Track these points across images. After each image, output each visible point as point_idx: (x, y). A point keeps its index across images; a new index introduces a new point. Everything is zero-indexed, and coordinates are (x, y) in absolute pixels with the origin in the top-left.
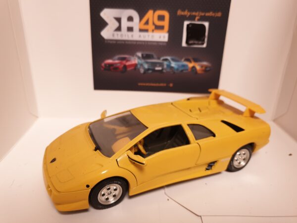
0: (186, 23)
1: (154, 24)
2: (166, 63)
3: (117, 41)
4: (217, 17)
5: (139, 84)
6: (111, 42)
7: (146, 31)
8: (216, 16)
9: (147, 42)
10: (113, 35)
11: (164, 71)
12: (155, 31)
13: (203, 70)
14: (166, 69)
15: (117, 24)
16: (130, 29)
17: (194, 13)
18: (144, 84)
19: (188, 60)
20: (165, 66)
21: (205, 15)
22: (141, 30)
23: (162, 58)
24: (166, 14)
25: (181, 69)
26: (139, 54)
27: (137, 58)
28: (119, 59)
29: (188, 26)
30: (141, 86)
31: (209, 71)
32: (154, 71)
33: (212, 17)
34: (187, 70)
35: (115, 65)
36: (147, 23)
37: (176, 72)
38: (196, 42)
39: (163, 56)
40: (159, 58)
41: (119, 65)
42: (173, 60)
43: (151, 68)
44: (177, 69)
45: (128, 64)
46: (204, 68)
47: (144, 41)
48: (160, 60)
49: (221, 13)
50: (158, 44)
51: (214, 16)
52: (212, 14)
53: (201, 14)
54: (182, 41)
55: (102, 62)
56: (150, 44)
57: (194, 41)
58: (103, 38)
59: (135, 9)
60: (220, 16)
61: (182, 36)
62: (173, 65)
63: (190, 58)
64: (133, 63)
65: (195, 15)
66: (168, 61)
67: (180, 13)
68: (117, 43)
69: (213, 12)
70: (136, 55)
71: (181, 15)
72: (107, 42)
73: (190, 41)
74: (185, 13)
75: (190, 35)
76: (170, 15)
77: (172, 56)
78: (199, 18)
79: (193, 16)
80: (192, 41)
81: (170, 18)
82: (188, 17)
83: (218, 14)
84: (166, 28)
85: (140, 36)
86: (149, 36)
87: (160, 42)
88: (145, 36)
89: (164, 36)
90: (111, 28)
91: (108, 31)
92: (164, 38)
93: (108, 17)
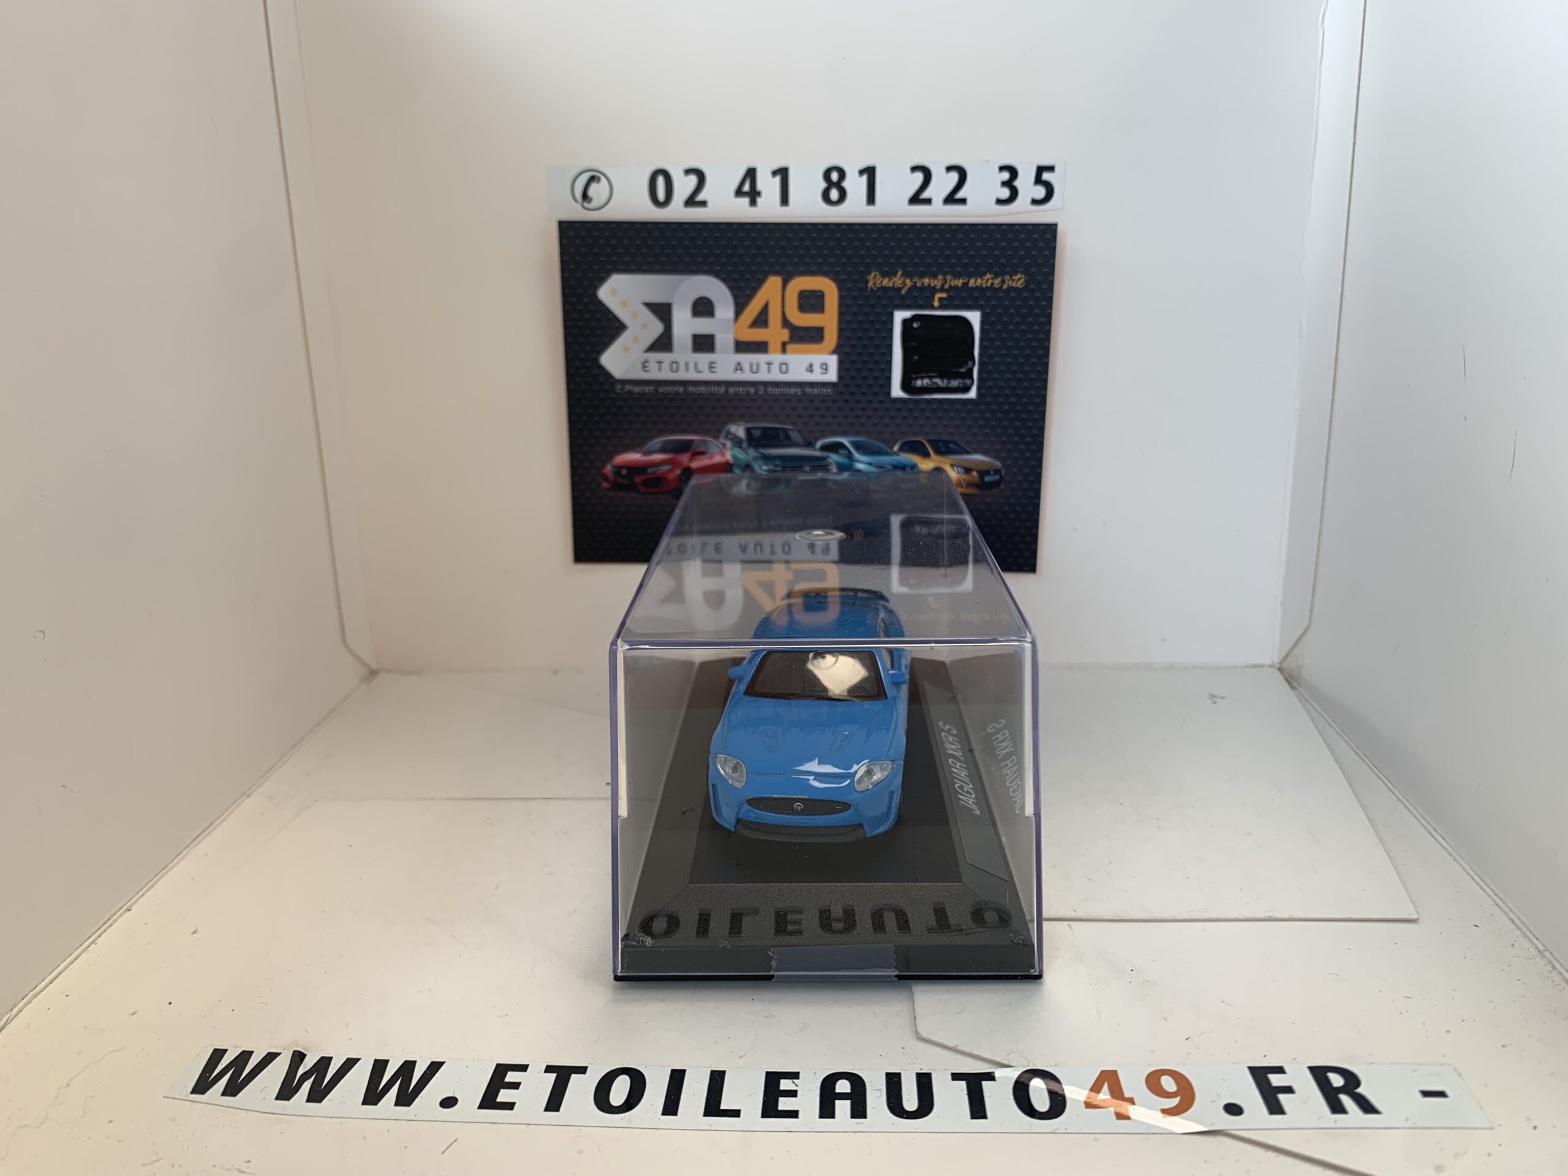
0: (900, 316)
1: (786, 323)
2: (834, 458)
3: (657, 383)
4: (1010, 289)
6: (637, 389)
7: (761, 347)
8: (1005, 287)
9: (766, 384)
10: (645, 365)
12: (789, 347)
13: (970, 485)
15: (658, 328)
16: (703, 343)
19: (916, 448)
21: (965, 284)
22: (742, 347)
23: (819, 444)
24: (828, 287)
26: (739, 430)
27: (729, 444)
28: (663, 450)
29: (906, 323)
31: (996, 484)
33: (992, 288)
35: (650, 470)
36: (761, 320)
38: (938, 381)
39: (824, 434)
40: (809, 444)
41: (666, 468)
42: (859, 447)
45: (695, 465)
46: (975, 474)
47: (754, 384)
48: (816, 450)
49: (1023, 276)
50: (803, 392)
51: (999, 288)
52: (992, 279)
53: (952, 281)
54: (889, 379)
55: (605, 462)
56: (776, 391)
57: (931, 378)
58: (608, 375)
59: (717, 275)
60: (1021, 287)
61: (889, 363)
62: (860, 466)
63: (920, 439)
64: (718, 459)
65: (932, 285)
66: (841, 452)
67: (879, 282)
68: (656, 391)
69: (996, 275)
70: (728, 433)
71: (882, 287)
72: (622, 389)
73: (916, 379)
74: (895, 279)
75: (916, 358)
76: (840, 289)
77: (857, 433)
78: (944, 295)
79: (923, 289)
80: (922, 378)
81: (841, 299)
82: (906, 293)
83: (1014, 280)
84: (831, 336)
85: (739, 368)
86: (773, 367)
87: (812, 384)
88: (758, 365)
89: (826, 365)
90: (636, 339)
91: (626, 349)
92: (824, 371)
93: (624, 304)
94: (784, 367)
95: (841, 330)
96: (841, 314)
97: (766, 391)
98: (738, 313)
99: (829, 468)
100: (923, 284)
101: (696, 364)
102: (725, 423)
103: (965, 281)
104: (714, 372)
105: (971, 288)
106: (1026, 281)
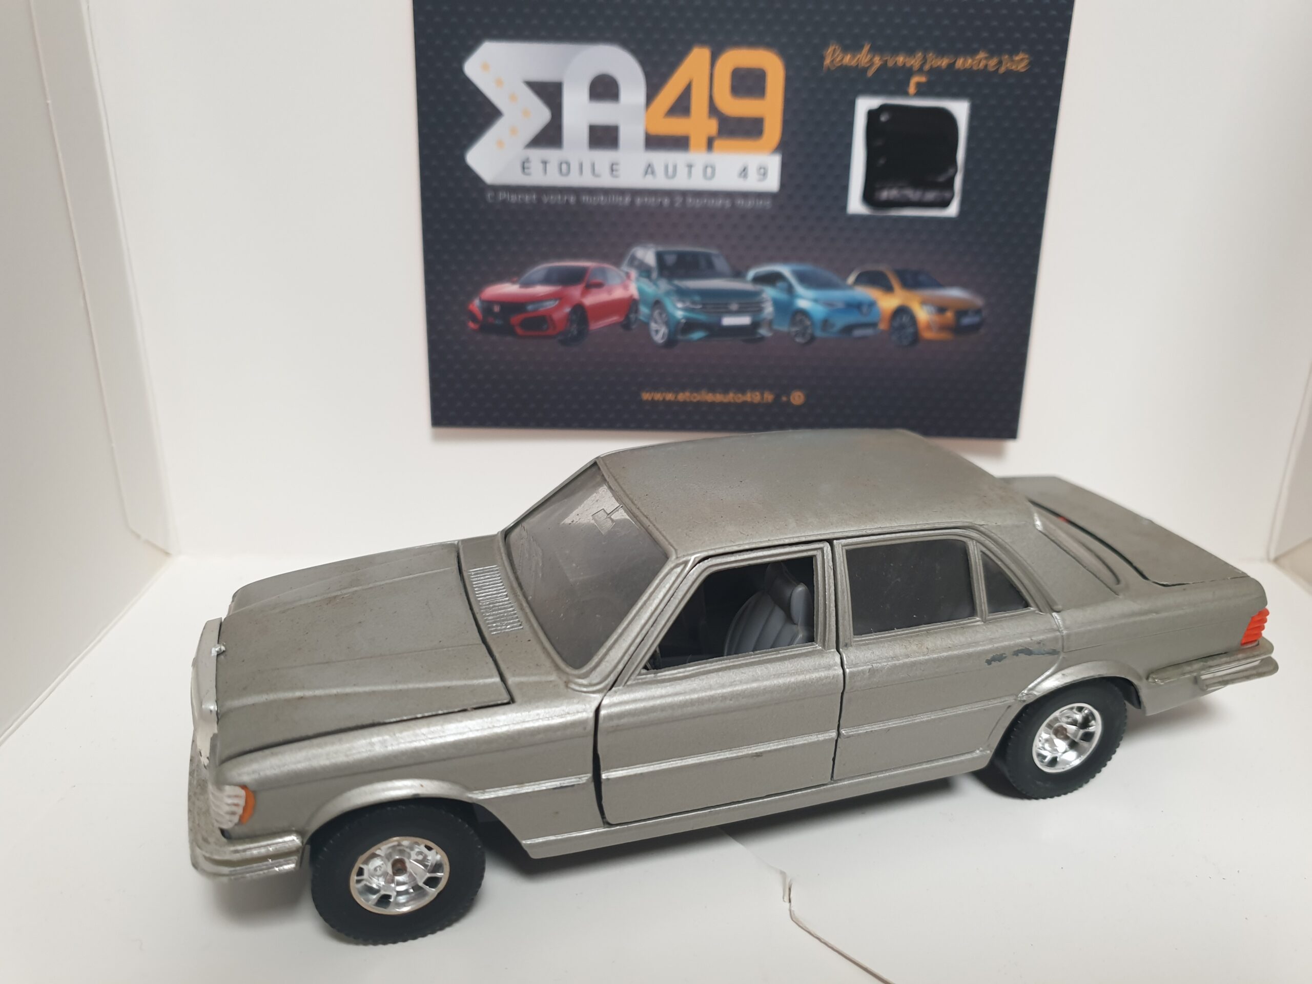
0: (864, 105)
1: (713, 110)
2: (770, 293)
3: (541, 191)
4: (1009, 73)
5: (646, 396)
6: (513, 198)
7: (680, 143)
8: (1002, 70)
9: (684, 193)
10: (524, 167)
11: (764, 332)
12: (717, 143)
13: (943, 328)
14: (770, 323)
15: (543, 115)
16: (603, 137)
17: (901, 59)
18: (670, 397)
19: (877, 280)
20: (769, 310)
21: (951, 65)
22: (654, 142)
23: (751, 274)
24: (771, 64)
25: (841, 321)
26: (647, 255)
27: (634, 273)
28: (547, 281)
29: (872, 115)
30: (653, 403)
31: (974, 328)
32: (717, 331)
33: (984, 72)
34: (873, 325)
36: (681, 107)
37: (819, 333)
38: (911, 194)
39: (757, 261)
40: (738, 274)
41: (550, 304)
42: (802, 278)
43: (702, 317)
44: (826, 324)
45: (590, 300)
46: (949, 315)
47: (670, 193)
48: (746, 282)
49: (1027, 56)
50: (733, 205)
51: (994, 71)
52: (986, 58)
53: (933, 62)
54: (845, 189)
55: (471, 295)
56: (698, 203)
57: (901, 187)
58: (476, 179)
59: (625, 44)
60: (1023, 70)
61: (847, 168)
62: (803, 303)
63: (882, 267)
64: (618, 293)
65: (908, 65)
66: (780, 284)
67: (838, 59)
68: (539, 200)
69: (992, 54)
70: (633, 258)
71: (842, 65)
72: (495, 197)
73: (882, 188)
74: (858, 56)
75: (882, 161)
76: (788, 67)
77: (801, 260)
78: (923, 79)
79: (896, 70)
80: (891, 188)
81: (788, 80)
82: (872, 75)
83: (1013, 61)
84: (773, 129)
85: (650, 170)
86: (693, 169)
87: (745, 195)
88: (675, 168)
89: (764, 168)
90: (514, 131)
91: (500, 144)
92: (762, 177)
93: (499, 82)
94: (709, 171)
95: (786, 123)
96: (787, 101)
97: (684, 202)
98: (651, 96)
99: (763, 305)
100: (896, 63)
101: (593, 166)
102: (629, 246)
103: (953, 61)
104: (616, 177)
105: (959, 69)
106: (1029, 63)
